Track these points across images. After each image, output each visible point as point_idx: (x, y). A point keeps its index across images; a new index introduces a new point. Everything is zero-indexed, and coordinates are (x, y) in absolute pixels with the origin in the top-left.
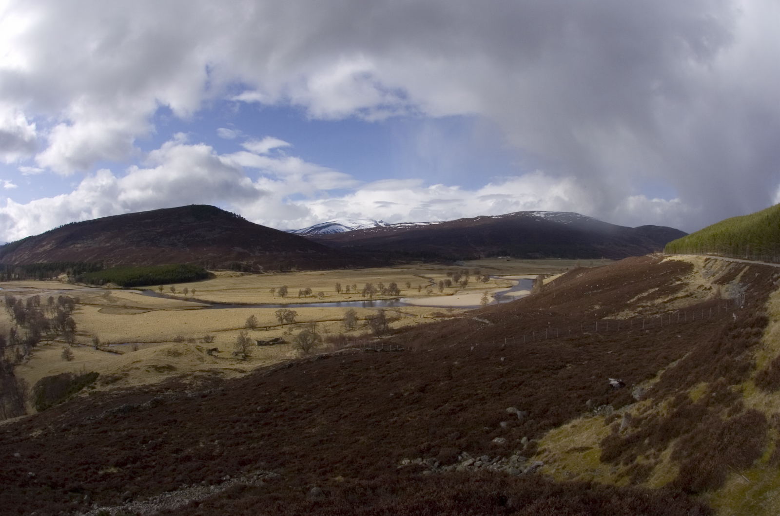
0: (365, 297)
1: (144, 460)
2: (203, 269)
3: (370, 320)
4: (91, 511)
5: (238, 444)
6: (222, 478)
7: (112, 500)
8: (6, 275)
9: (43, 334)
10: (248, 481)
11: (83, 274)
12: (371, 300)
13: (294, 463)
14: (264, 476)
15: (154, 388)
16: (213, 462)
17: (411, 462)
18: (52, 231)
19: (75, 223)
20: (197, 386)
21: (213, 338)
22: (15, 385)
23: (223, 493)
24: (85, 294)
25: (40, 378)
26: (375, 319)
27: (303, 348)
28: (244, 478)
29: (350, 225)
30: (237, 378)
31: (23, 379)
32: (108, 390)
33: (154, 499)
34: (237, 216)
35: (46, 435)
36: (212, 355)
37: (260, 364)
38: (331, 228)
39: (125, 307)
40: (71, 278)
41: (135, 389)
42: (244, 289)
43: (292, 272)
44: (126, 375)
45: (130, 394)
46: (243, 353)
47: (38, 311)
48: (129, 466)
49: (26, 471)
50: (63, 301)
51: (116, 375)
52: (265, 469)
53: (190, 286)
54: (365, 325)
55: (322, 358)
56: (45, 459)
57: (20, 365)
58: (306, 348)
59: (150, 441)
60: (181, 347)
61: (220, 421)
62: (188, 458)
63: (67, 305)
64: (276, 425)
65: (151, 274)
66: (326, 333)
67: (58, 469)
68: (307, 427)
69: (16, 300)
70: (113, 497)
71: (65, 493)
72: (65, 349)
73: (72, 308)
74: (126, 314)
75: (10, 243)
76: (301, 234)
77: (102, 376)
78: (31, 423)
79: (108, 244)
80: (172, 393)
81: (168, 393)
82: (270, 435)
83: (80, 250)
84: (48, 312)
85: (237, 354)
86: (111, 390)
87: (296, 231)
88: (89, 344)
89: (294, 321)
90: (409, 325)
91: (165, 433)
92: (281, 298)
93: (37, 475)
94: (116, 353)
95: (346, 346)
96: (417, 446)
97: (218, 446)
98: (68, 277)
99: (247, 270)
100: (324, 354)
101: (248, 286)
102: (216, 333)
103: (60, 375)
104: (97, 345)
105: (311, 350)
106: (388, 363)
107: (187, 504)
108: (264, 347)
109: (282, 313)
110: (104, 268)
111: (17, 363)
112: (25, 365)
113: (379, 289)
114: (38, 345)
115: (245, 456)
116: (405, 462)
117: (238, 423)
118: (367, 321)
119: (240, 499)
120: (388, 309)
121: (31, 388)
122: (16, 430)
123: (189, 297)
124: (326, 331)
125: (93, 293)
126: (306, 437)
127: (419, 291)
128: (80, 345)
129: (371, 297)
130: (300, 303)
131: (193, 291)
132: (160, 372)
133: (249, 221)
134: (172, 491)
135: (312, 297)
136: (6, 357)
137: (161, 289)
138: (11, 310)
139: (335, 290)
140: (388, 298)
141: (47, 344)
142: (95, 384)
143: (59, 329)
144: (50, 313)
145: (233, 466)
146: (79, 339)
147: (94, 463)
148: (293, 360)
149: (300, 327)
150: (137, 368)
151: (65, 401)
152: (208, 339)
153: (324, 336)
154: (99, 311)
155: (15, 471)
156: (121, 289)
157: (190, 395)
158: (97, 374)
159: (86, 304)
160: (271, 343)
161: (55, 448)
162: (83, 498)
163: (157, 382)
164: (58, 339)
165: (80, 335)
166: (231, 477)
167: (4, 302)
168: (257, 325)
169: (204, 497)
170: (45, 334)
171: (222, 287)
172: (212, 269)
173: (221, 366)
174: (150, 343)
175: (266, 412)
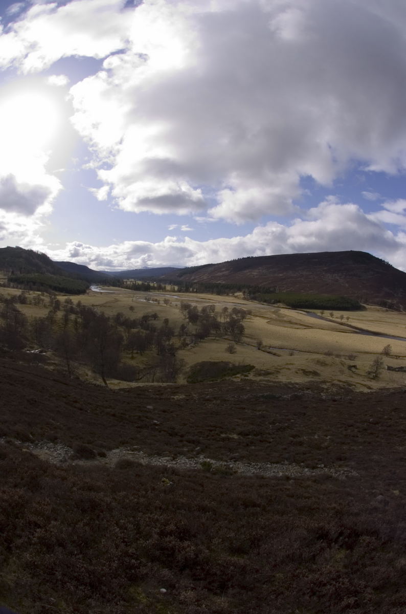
1: (264, 436)
2: (358, 302)
4: (196, 459)
5: (343, 443)
6: (318, 465)
7: (220, 456)
8: (184, 289)
9: (213, 332)
10: (335, 473)
11: (257, 295)
13: (375, 470)
14: (349, 473)
15: (297, 386)
16: (318, 452)
18: (231, 261)
20: (333, 392)
21: (355, 357)
22: (173, 362)
23: (312, 476)
24: (257, 309)
25: (200, 361)
28: (334, 470)
30: (365, 392)
31: (183, 359)
32: (258, 380)
33: (256, 465)
34: (386, 263)
35: (187, 400)
36: (351, 370)
37: (384, 385)
39: (290, 322)
40: (246, 297)
41: (281, 383)
42: (386, 322)
44: (278, 372)
45: (276, 386)
48: (250, 437)
49: (153, 419)
50: (235, 311)
51: (270, 371)
52: (352, 468)
53: (345, 314)
56: (177, 415)
57: (184, 349)
59: (278, 424)
60: (329, 359)
61: (339, 422)
62: (301, 444)
63: (239, 315)
64: (377, 437)
65: (315, 301)
67: (185, 425)
68: (398, 444)
69: (192, 306)
70: (222, 454)
71: (181, 441)
72: (231, 345)
73: (243, 317)
74: (290, 327)
77: (257, 369)
78: (176, 390)
79: (281, 275)
80: (310, 393)
81: (307, 392)
82: (370, 443)
83: (255, 277)
84: (221, 317)
85: (369, 373)
86: (260, 381)
88: (253, 344)
91: (292, 421)
93: (161, 423)
94: (275, 354)
97: (328, 441)
98: (244, 295)
99: (391, 307)
101: (389, 321)
102: (358, 353)
103: (219, 362)
104: (260, 347)
107: (280, 476)
108: (391, 372)
110: (277, 292)
111: (180, 348)
112: (189, 350)
114: (206, 338)
115: (343, 454)
117: (351, 427)
119: (321, 485)
121: (188, 366)
122: (159, 391)
123: (344, 322)
125: (264, 309)
126: (394, 452)
128: (245, 344)
131: (348, 318)
132: (307, 375)
133: (395, 267)
134: (274, 463)
136: (171, 343)
137: (322, 313)
138: (186, 312)
141: (215, 339)
142: (249, 374)
143: (229, 331)
144: (222, 318)
145: (331, 458)
146: (245, 339)
147: (221, 427)
150: (289, 369)
151: (217, 380)
152: (351, 357)
155: (140, 417)
156: (290, 309)
157: (324, 397)
158: (253, 367)
159: (257, 316)
160: (397, 370)
161: (192, 410)
162: (195, 448)
163: (301, 382)
164: (226, 337)
165: (247, 337)
166: (325, 466)
167: (179, 306)
168: (390, 353)
169: (296, 475)
170: (214, 332)
171: (370, 319)
172: (365, 303)
173: (355, 380)
174: (305, 352)
175: (375, 424)
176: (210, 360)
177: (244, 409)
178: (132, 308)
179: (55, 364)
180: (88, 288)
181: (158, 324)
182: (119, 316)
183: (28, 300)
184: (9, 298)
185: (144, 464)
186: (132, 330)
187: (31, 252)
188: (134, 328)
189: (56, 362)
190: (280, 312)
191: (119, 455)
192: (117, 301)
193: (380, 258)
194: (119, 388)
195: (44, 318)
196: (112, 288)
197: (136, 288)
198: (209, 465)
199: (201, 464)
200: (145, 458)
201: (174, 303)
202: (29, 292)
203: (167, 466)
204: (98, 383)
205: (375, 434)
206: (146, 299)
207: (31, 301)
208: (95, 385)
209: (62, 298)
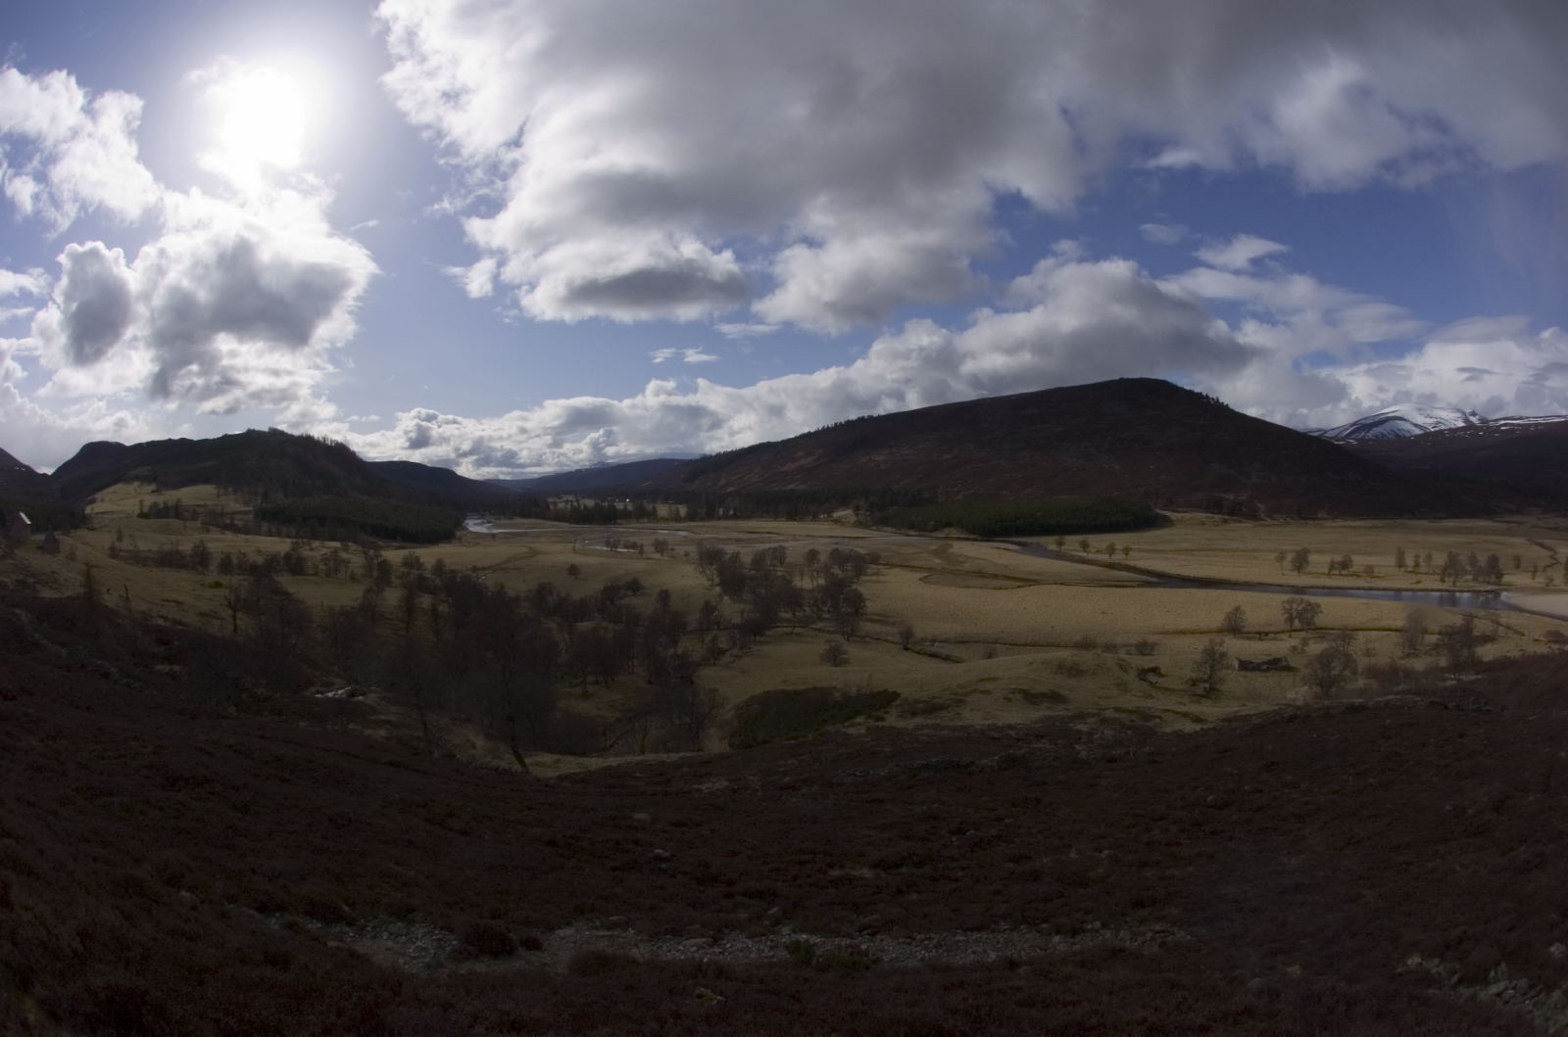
0: (1445, 584)
1: (940, 865)
2: (1148, 507)
3: (1448, 633)
4: (771, 937)
5: (1145, 865)
6: (1084, 925)
7: (832, 926)
9: (784, 615)
10: (1131, 939)
11: (890, 512)
12: (1454, 591)
13: (1232, 921)
14: (1166, 936)
15: (1012, 733)
16: (1082, 891)
17: (1421, 964)
18: (817, 433)
19: (872, 417)
20: (1104, 740)
21: (1153, 646)
22: (690, 699)
23: (1073, 954)
24: (893, 548)
25: (759, 691)
26: (1456, 633)
27: (1322, 686)
28: (1127, 933)
29: (1420, 420)
30: (1186, 731)
31: (716, 690)
32: (911, 727)
33: (925, 939)
34: (1212, 402)
35: (735, 791)
36: (1145, 680)
37: (1235, 709)
38: (1388, 426)
39: (980, 574)
40: (861, 518)
41: (970, 730)
42: (1227, 551)
43: (1319, 519)
44: (960, 702)
45: (959, 738)
46: (1206, 681)
47: (780, 574)
48: (904, 870)
49: (652, 846)
50: (838, 557)
51: (937, 700)
52: (1173, 923)
53: (1120, 539)
54: (1436, 646)
55: (1353, 709)
56: (713, 831)
57: (714, 664)
58: (1326, 684)
59: (972, 832)
60: (1087, 658)
61: (1126, 814)
62: (1035, 876)
63: (849, 566)
64: (1231, 839)
65: (1039, 514)
66: (1368, 656)
67: (735, 854)
68: (1284, 852)
69: (726, 554)
70: (837, 920)
71: (729, 896)
72: (833, 644)
73: (860, 572)
74: (981, 588)
75: (714, 454)
76: (1336, 438)
77: (905, 700)
78: (704, 768)
79: (947, 456)
80: (1047, 746)
81: (1039, 745)
82: (1211, 856)
83: (883, 467)
84: (802, 575)
85: (1194, 683)
86: (918, 728)
87: (1326, 432)
88: (890, 638)
89: (1314, 624)
90: (1508, 655)
91: (1007, 820)
92: (1295, 573)
93: (673, 856)
94: (947, 659)
95: (1396, 689)
96: (1445, 930)
97: (1105, 862)
98: (857, 515)
99: (1237, 512)
100: (1358, 701)
101: (1233, 547)
102: (1161, 636)
103: (808, 690)
104: (908, 642)
105: (1334, 690)
106: (1461, 736)
107: (989, 960)
108: (1249, 674)
109: (1295, 606)
110: (940, 500)
111: (705, 662)
112: (727, 666)
113: (1468, 568)
114: (767, 632)
115: (1147, 890)
116: (1414, 961)
117: (1161, 823)
118: (1438, 636)
119: (1100, 971)
120: (1479, 615)
121: (729, 707)
122: (660, 774)
123: (1117, 561)
124: (1368, 653)
125: (911, 545)
126: (1276, 872)
127: (1533, 579)
128: (868, 639)
129: (1454, 583)
130: (1329, 588)
131: (1127, 551)
132: (1033, 703)
133: (1237, 410)
134: (972, 930)
135: (1351, 575)
136: (680, 651)
137: (1060, 544)
138: (712, 570)
139: (1393, 564)
140: (1482, 589)
141: (792, 633)
142: (887, 713)
143: (825, 609)
144: (806, 579)
145: (1116, 905)
146: (869, 627)
147: (827, 854)
148: (1298, 708)
149: (1322, 638)
150: (987, 692)
151: (804, 737)
152: (1144, 648)
153: (1363, 662)
154: (920, 580)
155: (618, 843)
156: (975, 540)
157: (1083, 754)
158: (895, 695)
159: (894, 566)
160: (1265, 667)
161: (748, 816)
162: (766, 911)
163: (1023, 722)
164: (820, 625)
165: (872, 621)
166: (1104, 926)
167: (694, 555)
168: (1243, 627)
169: (1032, 954)
170: (788, 615)
171: (1185, 545)
172: (1166, 507)
173: (1158, 703)
174: (1025, 645)
175: (1221, 808)
176: (785, 687)
177: (882, 801)
178: (573, 570)
179: (389, 722)
180: (459, 524)
181: (645, 605)
182: (543, 591)
183: (310, 564)
184: (260, 560)
185: (641, 960)
186: (580, 624)
187: (307, 441)
188: (582, 621)
189: (393, 718)
190: (951, 550)
191: (575, 943)
192: (534, 553)
193: (1196, 391)
194: (557, 774)
195: (352, 608)
196: (518, 520)
197: (581, 517)
198: (809, 949)
199: (787, 947)
200: (640, 944)
201: (680, 550)
202: (310, 545)
203: (701, 959)
204: (504, 764)
205: (1223, 831)
206: (608, 544)
207: (317, 567)
208: (496, 770)
209: (394, 555)
